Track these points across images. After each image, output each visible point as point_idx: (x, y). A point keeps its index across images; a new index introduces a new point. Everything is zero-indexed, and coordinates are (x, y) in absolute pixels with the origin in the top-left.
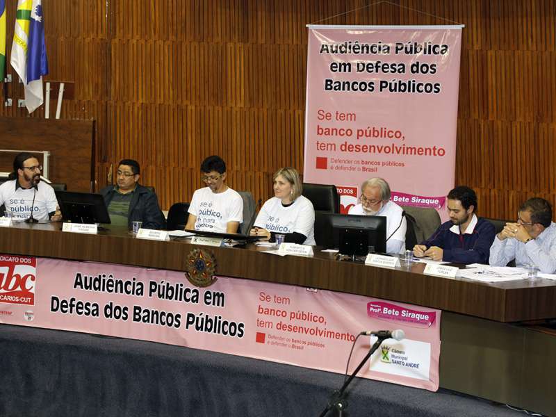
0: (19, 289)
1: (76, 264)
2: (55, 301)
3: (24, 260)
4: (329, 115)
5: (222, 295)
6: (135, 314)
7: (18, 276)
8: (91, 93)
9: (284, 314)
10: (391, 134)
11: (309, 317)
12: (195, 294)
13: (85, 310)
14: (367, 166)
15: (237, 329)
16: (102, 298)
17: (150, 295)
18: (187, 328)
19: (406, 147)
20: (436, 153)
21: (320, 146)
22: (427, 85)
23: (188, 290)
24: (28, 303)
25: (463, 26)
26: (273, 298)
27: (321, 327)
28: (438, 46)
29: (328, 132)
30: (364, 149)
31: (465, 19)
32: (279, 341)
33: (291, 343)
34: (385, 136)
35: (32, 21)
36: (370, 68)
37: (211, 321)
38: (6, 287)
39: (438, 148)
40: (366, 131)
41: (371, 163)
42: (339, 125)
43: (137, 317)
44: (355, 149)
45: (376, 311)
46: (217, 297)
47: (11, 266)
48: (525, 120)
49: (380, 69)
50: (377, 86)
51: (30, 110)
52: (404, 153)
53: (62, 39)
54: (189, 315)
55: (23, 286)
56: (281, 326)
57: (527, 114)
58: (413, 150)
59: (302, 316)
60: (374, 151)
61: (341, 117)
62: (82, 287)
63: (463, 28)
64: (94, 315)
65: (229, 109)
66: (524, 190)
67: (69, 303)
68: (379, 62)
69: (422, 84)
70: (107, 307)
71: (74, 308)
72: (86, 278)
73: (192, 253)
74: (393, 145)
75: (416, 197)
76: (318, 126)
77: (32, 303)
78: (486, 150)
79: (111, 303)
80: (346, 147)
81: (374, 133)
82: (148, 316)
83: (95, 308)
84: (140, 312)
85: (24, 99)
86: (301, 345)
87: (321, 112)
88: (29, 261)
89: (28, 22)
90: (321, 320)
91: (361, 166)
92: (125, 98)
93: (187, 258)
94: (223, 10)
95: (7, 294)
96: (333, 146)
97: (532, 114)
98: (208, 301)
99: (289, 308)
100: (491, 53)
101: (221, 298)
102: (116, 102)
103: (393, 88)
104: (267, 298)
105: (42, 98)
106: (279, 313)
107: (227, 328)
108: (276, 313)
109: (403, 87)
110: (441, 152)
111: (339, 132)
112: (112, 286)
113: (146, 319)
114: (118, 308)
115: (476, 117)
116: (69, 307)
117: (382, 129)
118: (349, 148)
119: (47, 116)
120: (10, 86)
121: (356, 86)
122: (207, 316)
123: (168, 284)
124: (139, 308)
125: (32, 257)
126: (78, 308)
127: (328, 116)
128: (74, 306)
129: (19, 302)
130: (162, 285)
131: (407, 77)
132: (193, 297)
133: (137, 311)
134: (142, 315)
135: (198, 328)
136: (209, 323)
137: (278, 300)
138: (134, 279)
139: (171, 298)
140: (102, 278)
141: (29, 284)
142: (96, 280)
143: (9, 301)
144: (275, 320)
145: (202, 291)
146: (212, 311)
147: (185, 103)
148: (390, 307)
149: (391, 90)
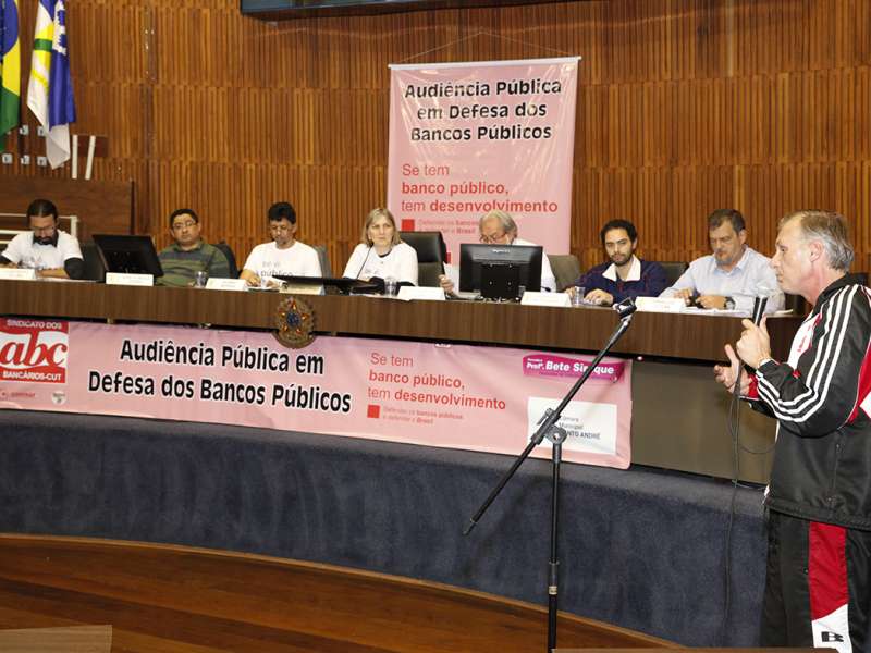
0: (45, 363)
1: (123, 327)
2: (95, 378)
3: (52, 325)
4: (416, 169)
5: (321, 359)
6: (203, 389)
7: (43, 346)
8: (129, 149)
9: (405, 379)
10: (491, 189)
11: (440, 381)
12: (284, 359)
13: (135, 388)
14: (462, 227)
15: (342, 402)
16: (159, 370)
17: (224, 364)
18: (274, 403)
19: (509, 202)
20: (547, 208)
21: (406, 206)
22: (535, 129)
23: (274, 355)
24: (57, 381)
25: (580, 58)
26: (389, 360)
27: (457, 393)
28: (548, 83)
29: (415, 189)
30: (459, 207)
31: (582, 50)
32: (399, 415)
33: (416, 416)
34: (484, 192)
35: (54, 53)
36: (466, 112)
37: (305, 393)
38: (26, 361)
39: (549, 203)
40: (461, 186)
41: (468, 223)
42: (428, 181)
43: (206, 393)
44: (448, 208)
45: (536, 366)
46: (313, 363)
47: (35, 334)
48: (655, 165)
49: (477, 114)
50: (474, 133)
51: (54, 165)
53: (92, 84)
54: (276, 388)
55: (50, 359)
56: (401, 395)
57: (658, 157)
58: (519, 206)
59: (432, 381)
60: (472, 210)
61: (430, 171)
62: (131, 358)
63: (579, 61)
64: (147, 393)
65: (296, 167)
66: (653, 248)
67: (114, 379)
68: (477, 106)
69: (529, 129)
70: (165, 382)
71: (121, 386)
72: (136, 346)
73: (282, 304)
74: (494, 201)
76: (404, 183)
77: (63, 380)
78: (606, 204)
79: (171, 377)
80: (437, 206)
81: (471, 188)
82: (221, 391)
83: (149, 383)
84: (210, 385)
85: (44, 155)
86: (430, 418)
87: (407, 167)
88: (59, 326)
89: (48, 54)
90: (457, 383)
91: (455, 227)
92: (171, 157)
93: (275, 310)
94: (289, 50)
95: (28, 370)
96: (422, 205)
97: (663, 156)
98: (301, 367)
99: (411, 371)
100: (614, 88)
101: (319, 363)
102: (159, 161)
103: (494, 135)
104: (382, 360)
105: (69, 152)
106: (397, 379)
107: (327, 402)
108: (394, 378)
109: (505, 134)
110: (553, 207)
111: (428, 189)
112: (172, 354)
113: (218, 395)
114: (179, 382)
115: (594, 165)
116: (114, 385)
117: (480, 183)
118: (441, 207)
119: (75, 176)
120: (27, 140)
121: (449, 135)
122: (300, 388)
123: (247, 349)
124: (209, 382)
125: (63, 320)
126: (125, 385)
127: (415, 171)
128: (120, 382)
129: (45, 380)
130: (239, 351)
131: (507, 122)
132: (282, 364)
133: (206, 386)
134: (213, 390)
135: (288, 404)
136: (303, 397)
137: (396, 361)
138: (202, 345)
139: (251, 366)
140: (159, 345)
141: (59, 356)
142: (150, 347)
143: (30, 380)
144: (393, 387)
145: (293, 354)
146: (307, 381)
147: (244, 160)
148: (557, 360)
149: (491, 137)
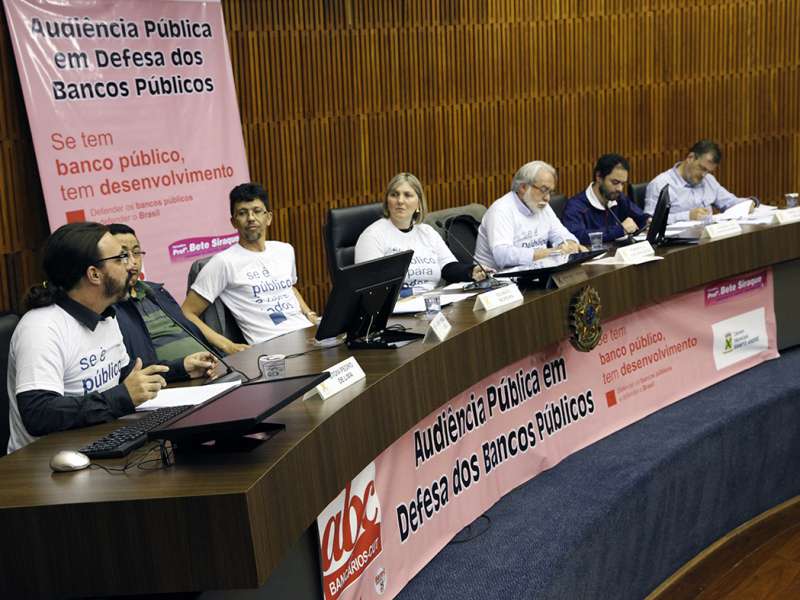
0: (362, 530)
2: (403, 515)
4: (70, 140)
5: (561, 361)
6: (485, 459)
10: (165, 157)
11: (649, 340)
12: (536, 377)
13: (434, 502)
14: (145, 210)
15: (586, 402)
16: (448, 460)
17: (491, 413)
18: (541, 437)
19: (188, 172)
20: (226, 173)
21: (68, 194)
22: (196, 81)
23: (528, 377)
24: (376, 553)
26: (609, 336)
27: (662, 346)
28: (197, 25)
29: (76, 168)
30: (135, 185)
32: (630, 391)
33: (640, 386)
34: (159, 162)
36: (117, 60)
37: (557, 410)
39: (226, 167)
40: (132, 157)
41: (149, 204)
42: (90, 154)
43: (488, 463)
44: (122, 188)
45: (714, 295)
46: (556, 369)
49: (130, 61)
50: (131, 87)
52: (188, 181)
54: (538, 417)
55: (365, 519)
56: (625, 370)
58: (199, 175)
59: (642, 343)
60: (150, 186)
61: (90, 141)
62: (423, 459)
63: (221, 1)
64: (444, 502)
67: (416, 504)
68: (128, 50)
69: (189, 81)
70: (454, 473)
71: (423, 510)
72: (424, 435)
74: (172, 172)
75: (216, 238)
76: (57, 161)
77: (380, 546)
79: (458, 463)
80: (109, 188)
81: (144, 159)
82: (495, 452)
83: (443, 486)
86: (651, 381)
87: (57, 138)
90: (660, 337)
91: (138, 211)
96: (89, 189)
98: (549, 380)
99: (627, 340)
103: (154, 89)
104: (605, 339)
106: (619, 353)
107: (576, 408)
108: (616, 354)
109: (166, 87)
110: (230, 172)
111: (92, 166)
112: (455, 427)
113: (494, 459)
114: (465, 464)
116: (418, 514)
117: (152, 151)
118: (113, 188)
121: (102, 90)
122: (553, 406)
123: (509, 380)
124: (487, 446)
126: (426, 505)
127: (70, 143)
128: (422, 504)
129: (369, 561)
130: (502, 387)
131: (168, 71)
132: (534, 384)
133: (486, 452)
134: (490, 453)
135: (549, 430)
136: (557, 415)
137: (614, 335)
138: (472, 397)
139: (516, 402)
140: (442, 419)
142: (435, 429)
143: (356, 574)
144: (618, 364)
145: (540, 369)
146: (556, 394)
149: (153, 93)
